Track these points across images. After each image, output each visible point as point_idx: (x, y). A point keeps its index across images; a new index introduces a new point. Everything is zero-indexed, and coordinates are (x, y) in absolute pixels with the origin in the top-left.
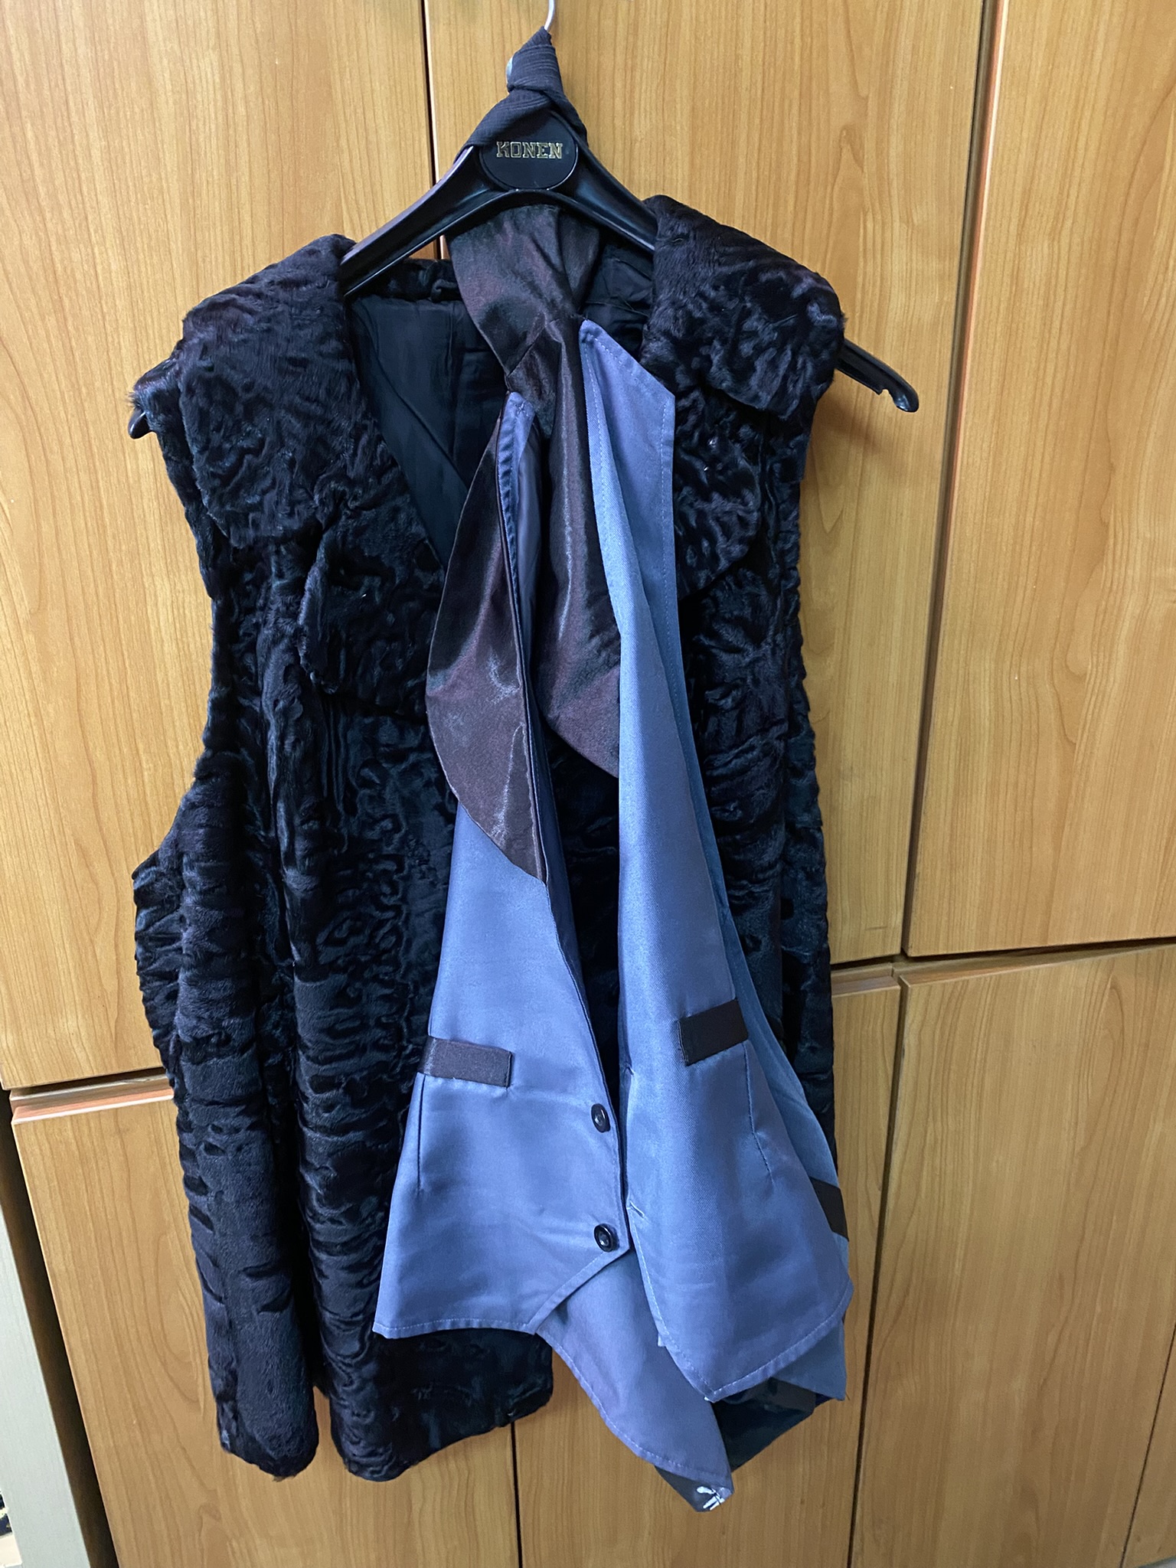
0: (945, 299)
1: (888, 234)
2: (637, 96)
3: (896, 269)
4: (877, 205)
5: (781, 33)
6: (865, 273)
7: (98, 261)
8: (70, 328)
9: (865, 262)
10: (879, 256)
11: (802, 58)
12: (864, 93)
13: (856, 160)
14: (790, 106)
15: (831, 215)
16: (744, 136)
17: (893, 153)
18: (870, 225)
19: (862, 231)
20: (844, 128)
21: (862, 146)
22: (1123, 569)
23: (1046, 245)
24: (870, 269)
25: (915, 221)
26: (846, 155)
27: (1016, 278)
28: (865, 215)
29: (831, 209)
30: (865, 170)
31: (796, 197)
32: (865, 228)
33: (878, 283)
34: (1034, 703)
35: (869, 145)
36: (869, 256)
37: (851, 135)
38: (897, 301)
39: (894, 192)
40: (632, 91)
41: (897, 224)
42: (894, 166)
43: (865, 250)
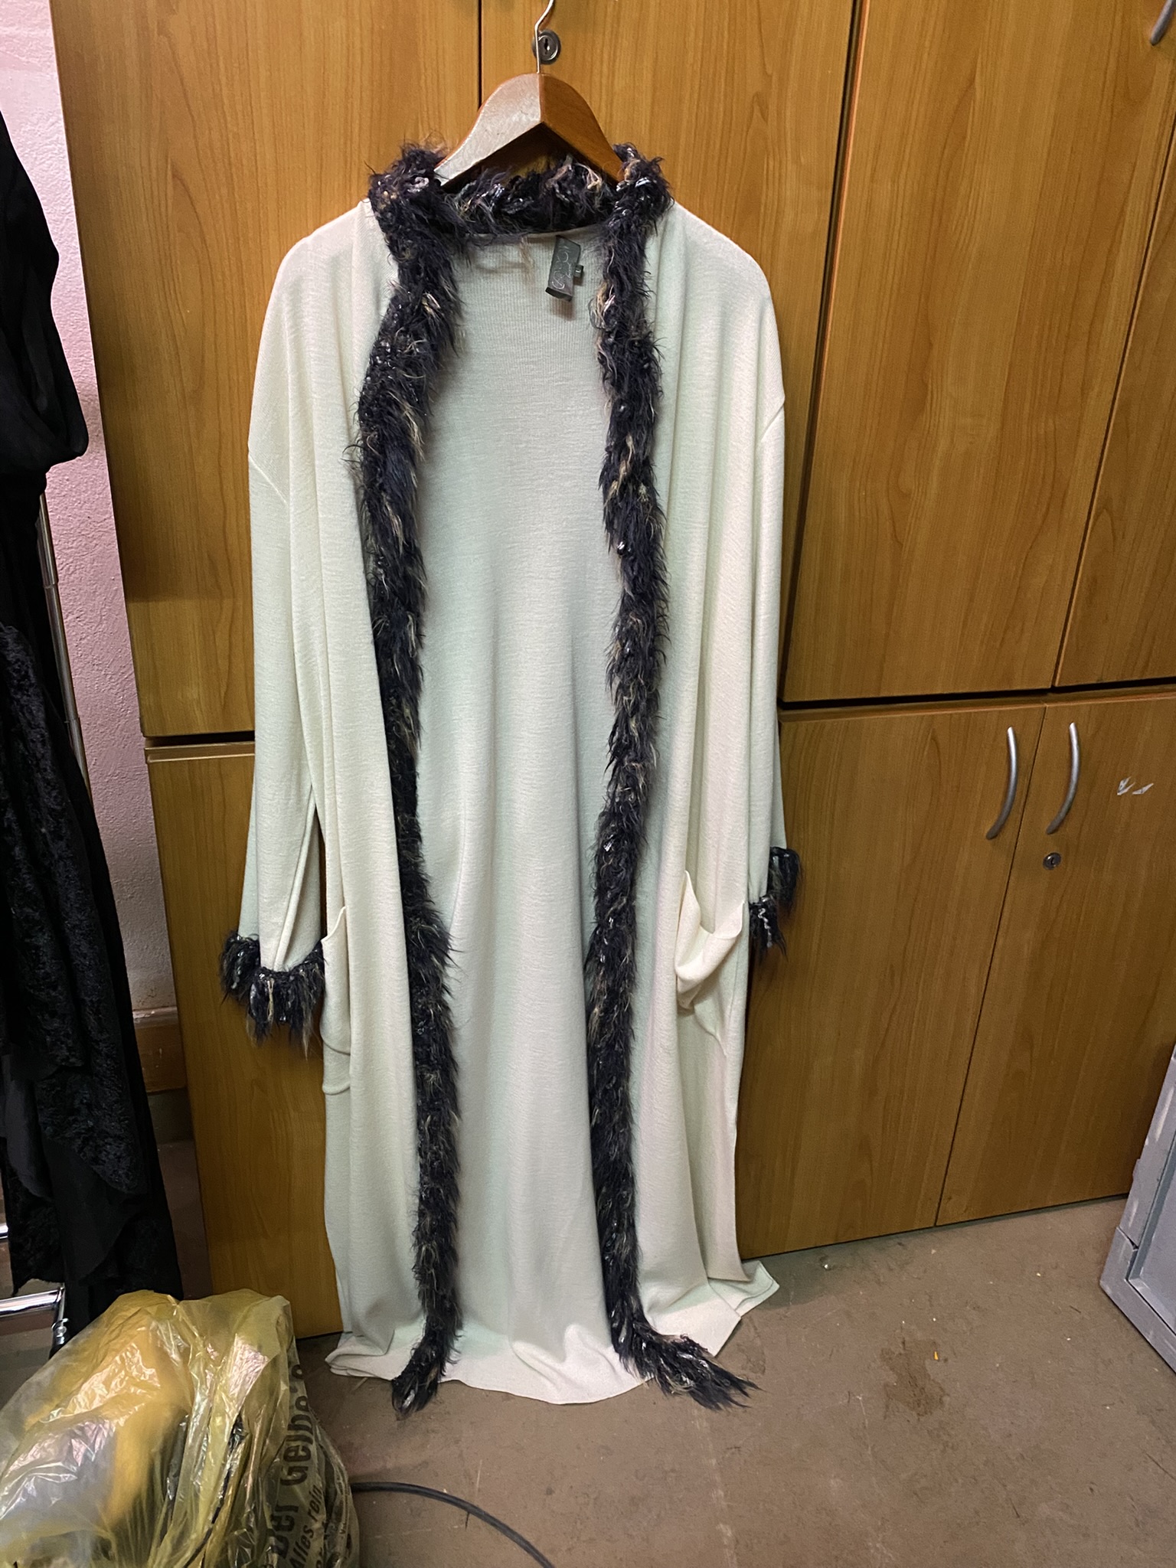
0: (822, 218)
1: (784, 170)
2: (617, 64)
3: (788, 193)
4: (777, 150)
5: (715, 28)
6: (767, 196)
7: (258, 151)
8: (236, 196)
9: (767, 188)
10: (777, 185)
11: (728, 46)
12: (769, 72)
13: (763, 117)
14: (720, 78)
15: (745, 153)
16: (687, 97)
17: (788, 114)
18: (771, 163)
19: (765, 166)
20: (757, 95)
21: (767, 107)
22: (937, 417)
23: (889, 184)
24: (770, 195)
25: (802, 159)
26: (757, 113)
27: (869, 205)
28: (768, 155)
29: (745, 149)
30: (769, 123)
31: (722, 138)
32: (768, 165)
33: (776, 203)
34: (875, 515)
35: (772, 108)
36: (770, 185)
37: (760, 101)
38: (789, 216)
39: (788, 139)
40: (614, 61)
41: (789, 163)
42: (789, 125)
43: (767, 179)
